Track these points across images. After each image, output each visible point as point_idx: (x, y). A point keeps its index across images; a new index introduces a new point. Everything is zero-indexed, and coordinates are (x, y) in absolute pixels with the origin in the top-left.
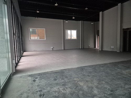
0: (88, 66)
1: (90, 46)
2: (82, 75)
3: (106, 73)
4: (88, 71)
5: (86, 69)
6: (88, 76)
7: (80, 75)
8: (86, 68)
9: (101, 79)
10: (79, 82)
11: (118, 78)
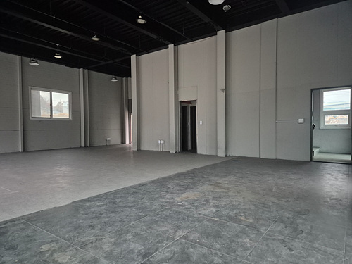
0: (95, 197)
1: (109, 139)
2: (70, 229)
3: (140, 208)
4: (93, 212)
5: (89, 208)
6: (90, 226)
7: (65, 230)
8: (88, 204)
9: (124, 228)
10: (55, 255)
11: (165, 218)
